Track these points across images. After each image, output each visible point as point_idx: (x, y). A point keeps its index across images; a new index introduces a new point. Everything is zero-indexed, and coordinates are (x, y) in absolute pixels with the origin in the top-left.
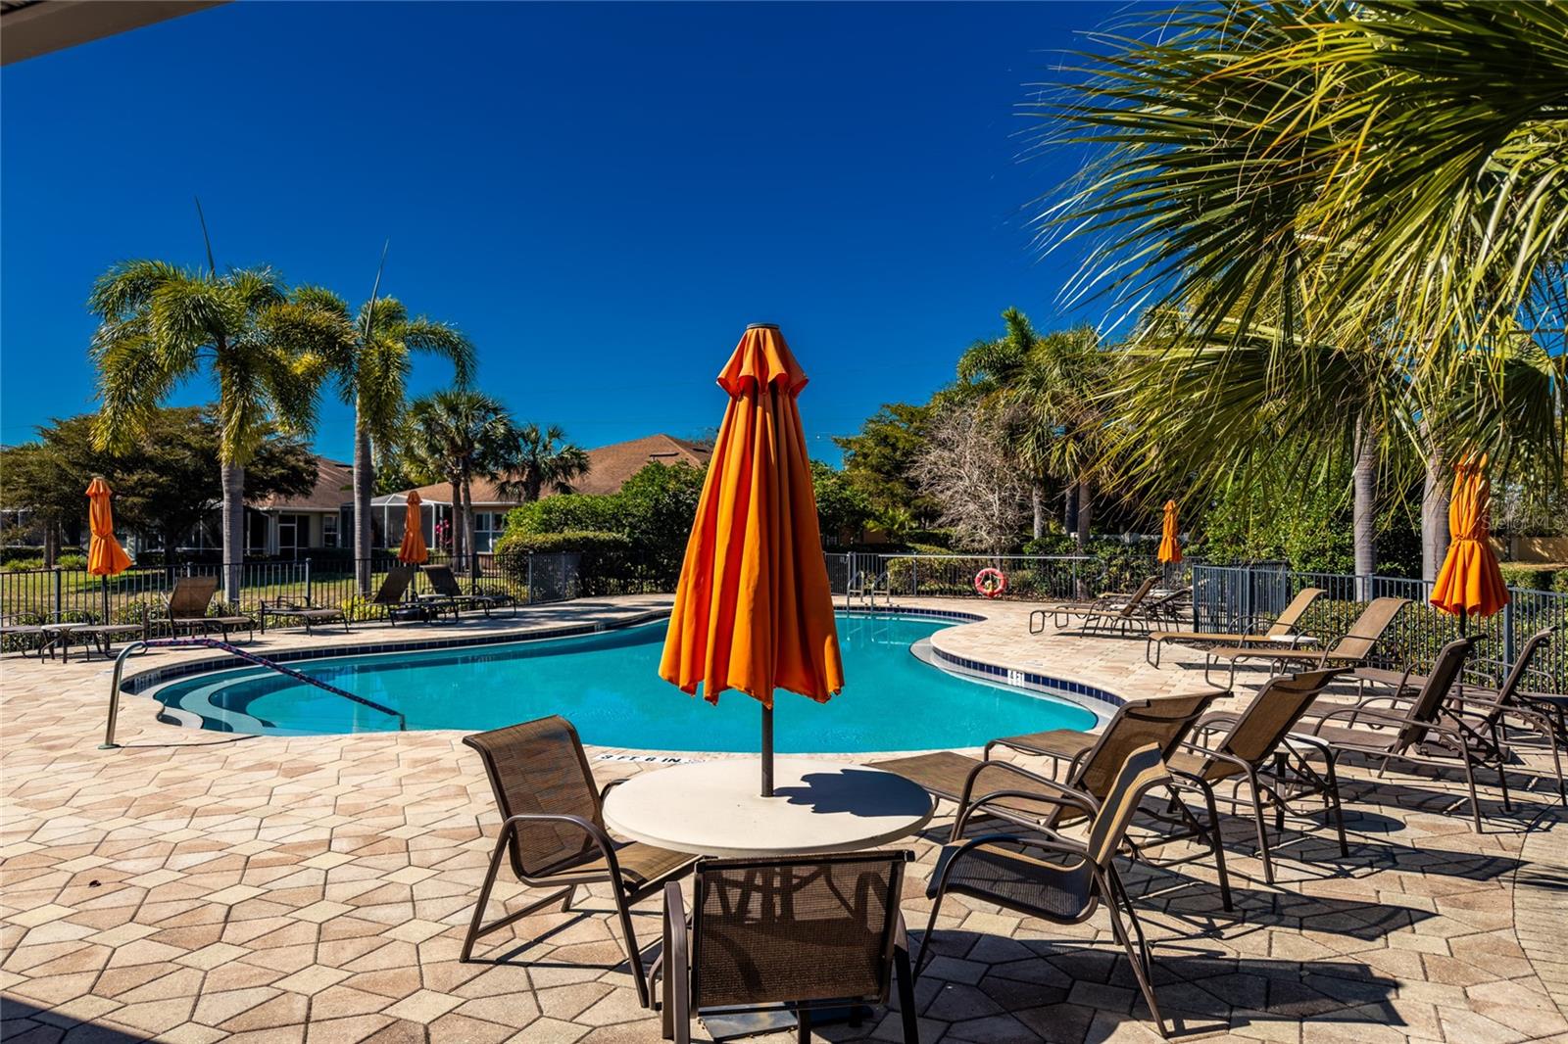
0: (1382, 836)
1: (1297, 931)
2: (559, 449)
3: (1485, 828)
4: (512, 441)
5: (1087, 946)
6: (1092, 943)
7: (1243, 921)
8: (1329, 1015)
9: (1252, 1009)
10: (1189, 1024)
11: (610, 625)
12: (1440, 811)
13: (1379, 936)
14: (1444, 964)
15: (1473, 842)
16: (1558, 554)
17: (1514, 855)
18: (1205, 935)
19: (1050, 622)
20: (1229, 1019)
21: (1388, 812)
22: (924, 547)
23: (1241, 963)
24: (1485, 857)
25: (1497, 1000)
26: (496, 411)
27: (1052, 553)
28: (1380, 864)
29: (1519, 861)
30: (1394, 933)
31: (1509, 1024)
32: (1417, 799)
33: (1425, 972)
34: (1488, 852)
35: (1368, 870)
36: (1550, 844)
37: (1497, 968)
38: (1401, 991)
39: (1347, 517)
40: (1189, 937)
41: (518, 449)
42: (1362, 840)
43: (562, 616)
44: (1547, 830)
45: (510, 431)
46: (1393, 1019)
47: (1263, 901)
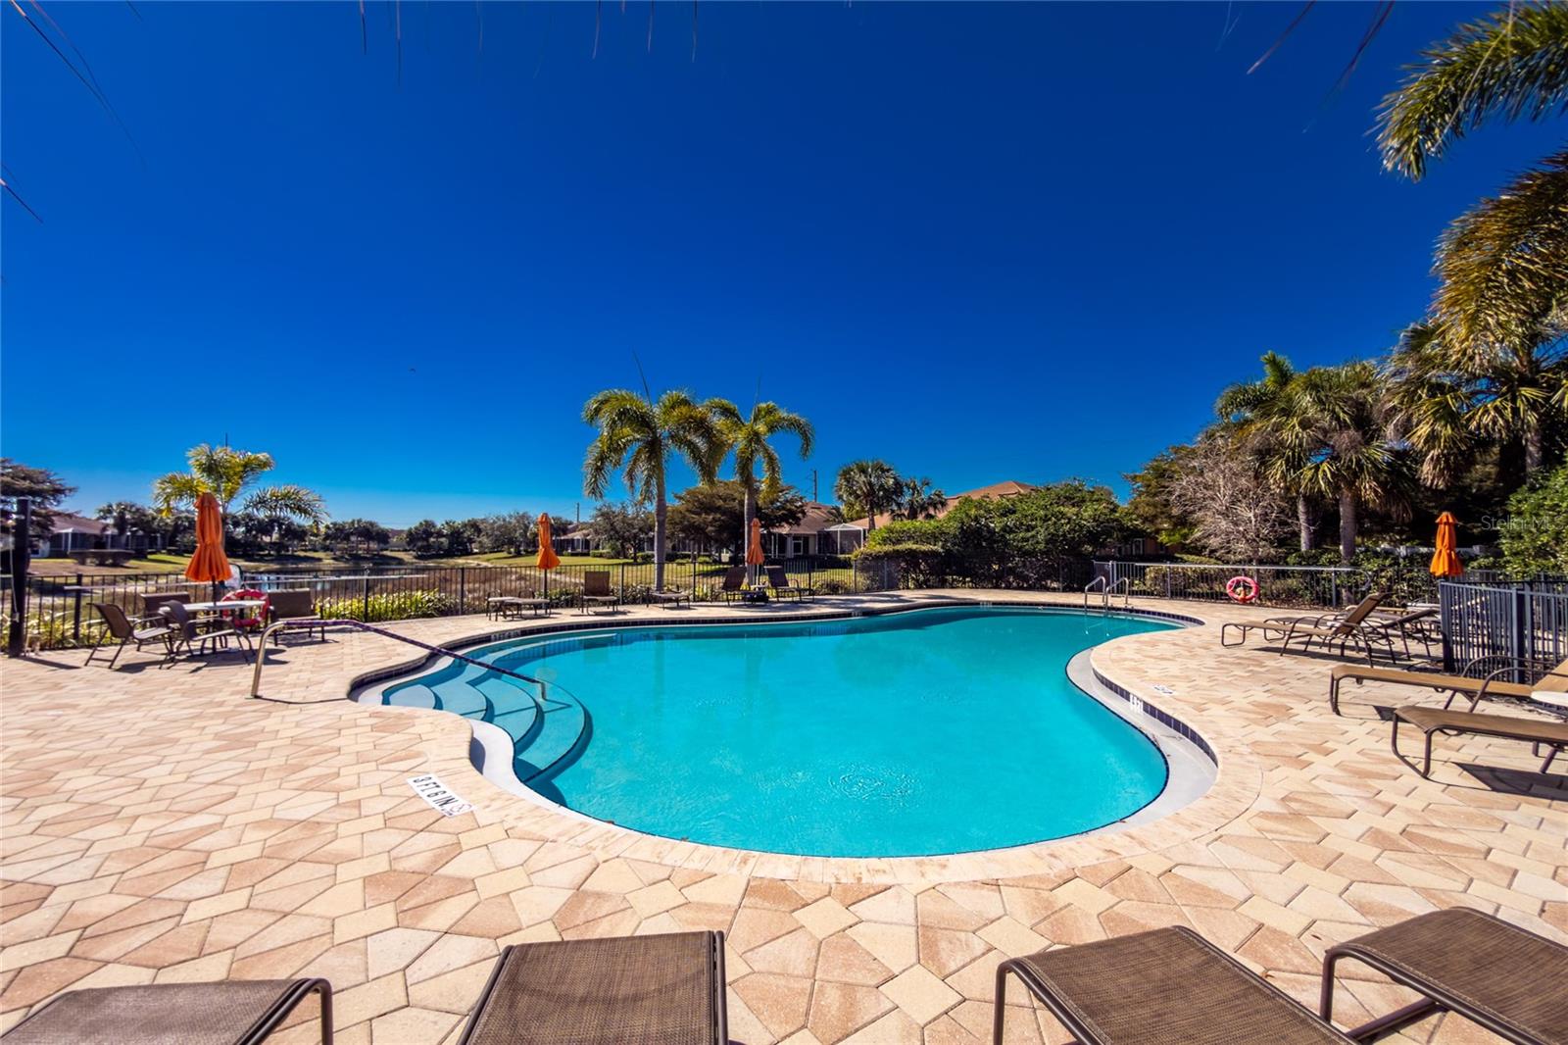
2: (928, 492)
22: (1192, 557)
41: (903, 494)
43: (847, 603)
45: (897, 482)
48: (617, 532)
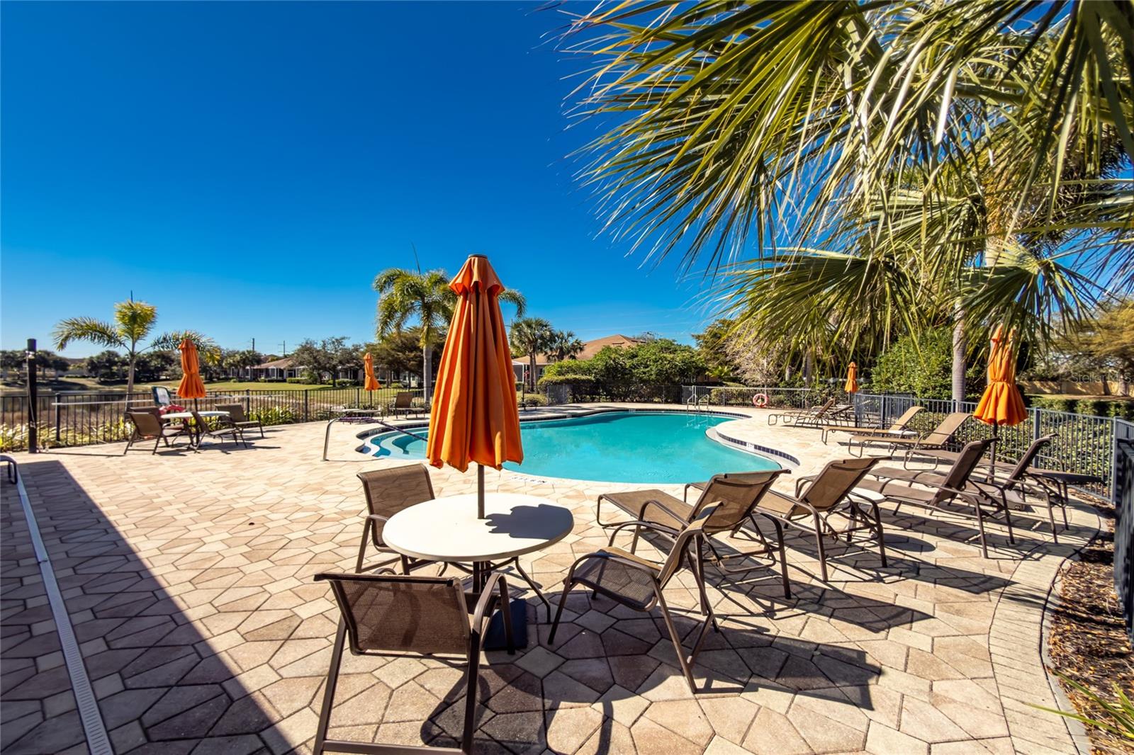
0: (916, 554)
1: (827, 619)
2: (571, 341)
3: (990, 554)
4: (553, 338)
5: (683, 613)
6: (689, 611)
7: (794, 606)
8: (817, 692)
9: (766, 678)
10: (716, 684)
11: (574, 416)
12: (962, 540)
13: (883, 630)
14: (924, 659)
15: (979, 564)
16: (1092, 391)
17: (1007, 577)
18: (764, 615)
19: (780, 420)
20: (745, 684)
21: (928, 538)
22: (731, 384)
23: (776, 640)
24: (984, 576)
25: (954, 697)
26: (546, 326)
27: (793, 387)
28: (906, 574)
29: (1009, 581)
30: (896, 628)
31: (957, 721)
32: (950, 531)
33: (906, 663)
34: (988, 573)
35: (896, 578)
36: (1036, 570)
37: (963, 667)
38: (881, 678)
39: (947, 370)
40: (752, 614)
41: (555, 342)
42: (901, 556)
43: (555, 411)
44: (1038, 560)
45: (552, 335)
46: (865, 702)
47: (814, 594)
48: (320, 364)
